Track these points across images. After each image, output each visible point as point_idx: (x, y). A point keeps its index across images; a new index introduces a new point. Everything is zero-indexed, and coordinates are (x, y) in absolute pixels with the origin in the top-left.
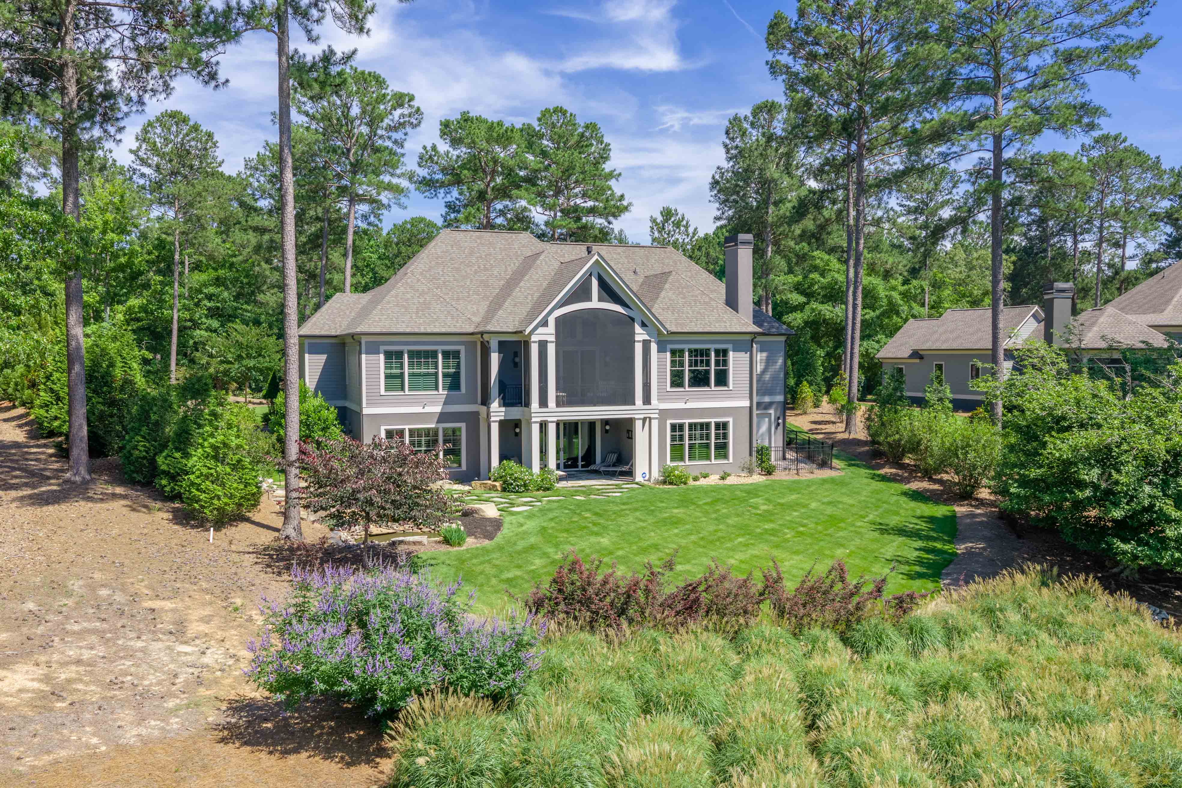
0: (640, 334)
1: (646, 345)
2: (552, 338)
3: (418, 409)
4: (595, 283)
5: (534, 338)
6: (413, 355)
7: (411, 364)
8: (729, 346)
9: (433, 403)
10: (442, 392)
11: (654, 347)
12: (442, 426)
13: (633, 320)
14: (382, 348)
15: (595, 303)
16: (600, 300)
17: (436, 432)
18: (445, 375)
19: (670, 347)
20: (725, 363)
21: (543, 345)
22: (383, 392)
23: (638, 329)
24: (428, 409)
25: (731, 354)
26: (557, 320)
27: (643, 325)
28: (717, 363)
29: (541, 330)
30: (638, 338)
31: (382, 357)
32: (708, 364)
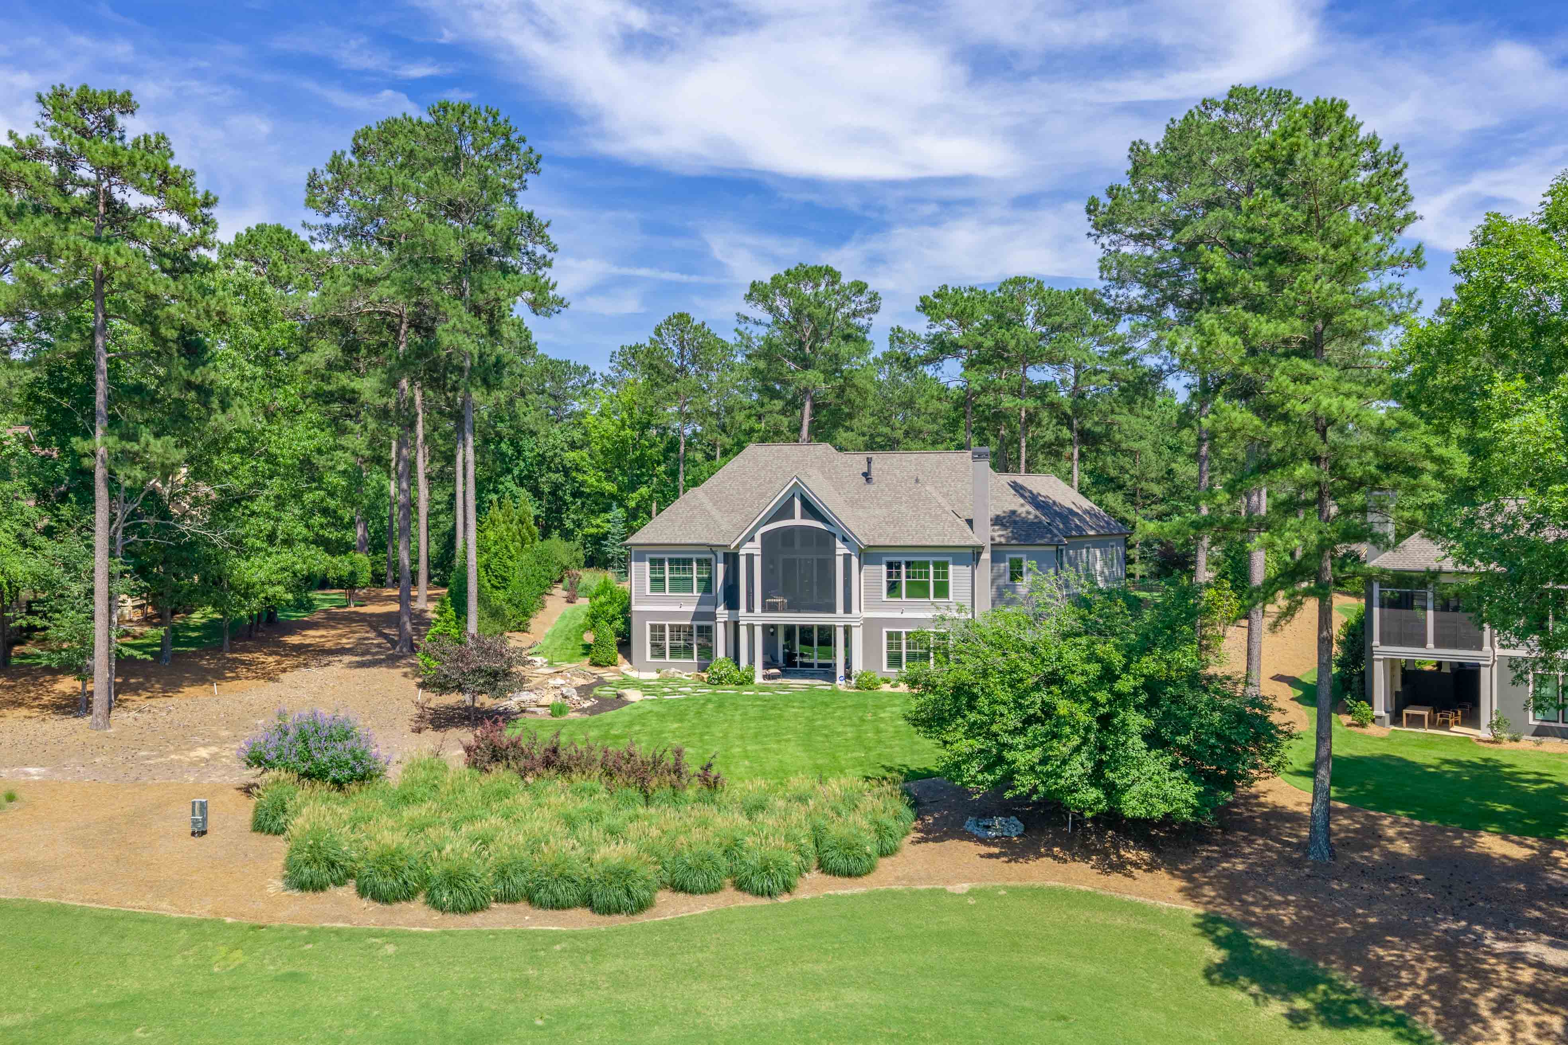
0: (841, 549)
1: (847, 558)
2: (759, 552)
3: (676, 608)
4: (797, 503)
5: (742, 552)
6: (671, 561)
7: (671, 569)
8: (950, 559)
9: (689, 604)
10: (696, 593)
11: (855, 561)
12: (695, 623)
13: (834, 535)
14: (648, 556)
15: (798, 521)
16: (803, 517)
17: (691, 627)
18: (699, 580)
19: (885, 559)
20: (945, 575)
21: (750, 558)
22: (648, 592)
23: (839, 544)
24: (684, 609)
25: (951, 567)
26: (763, 535)
27: (844, 540)
28: (936, 575)
29: (748, 545)
30: (838, 552)
31: (647, 564)
32: (927, 575)
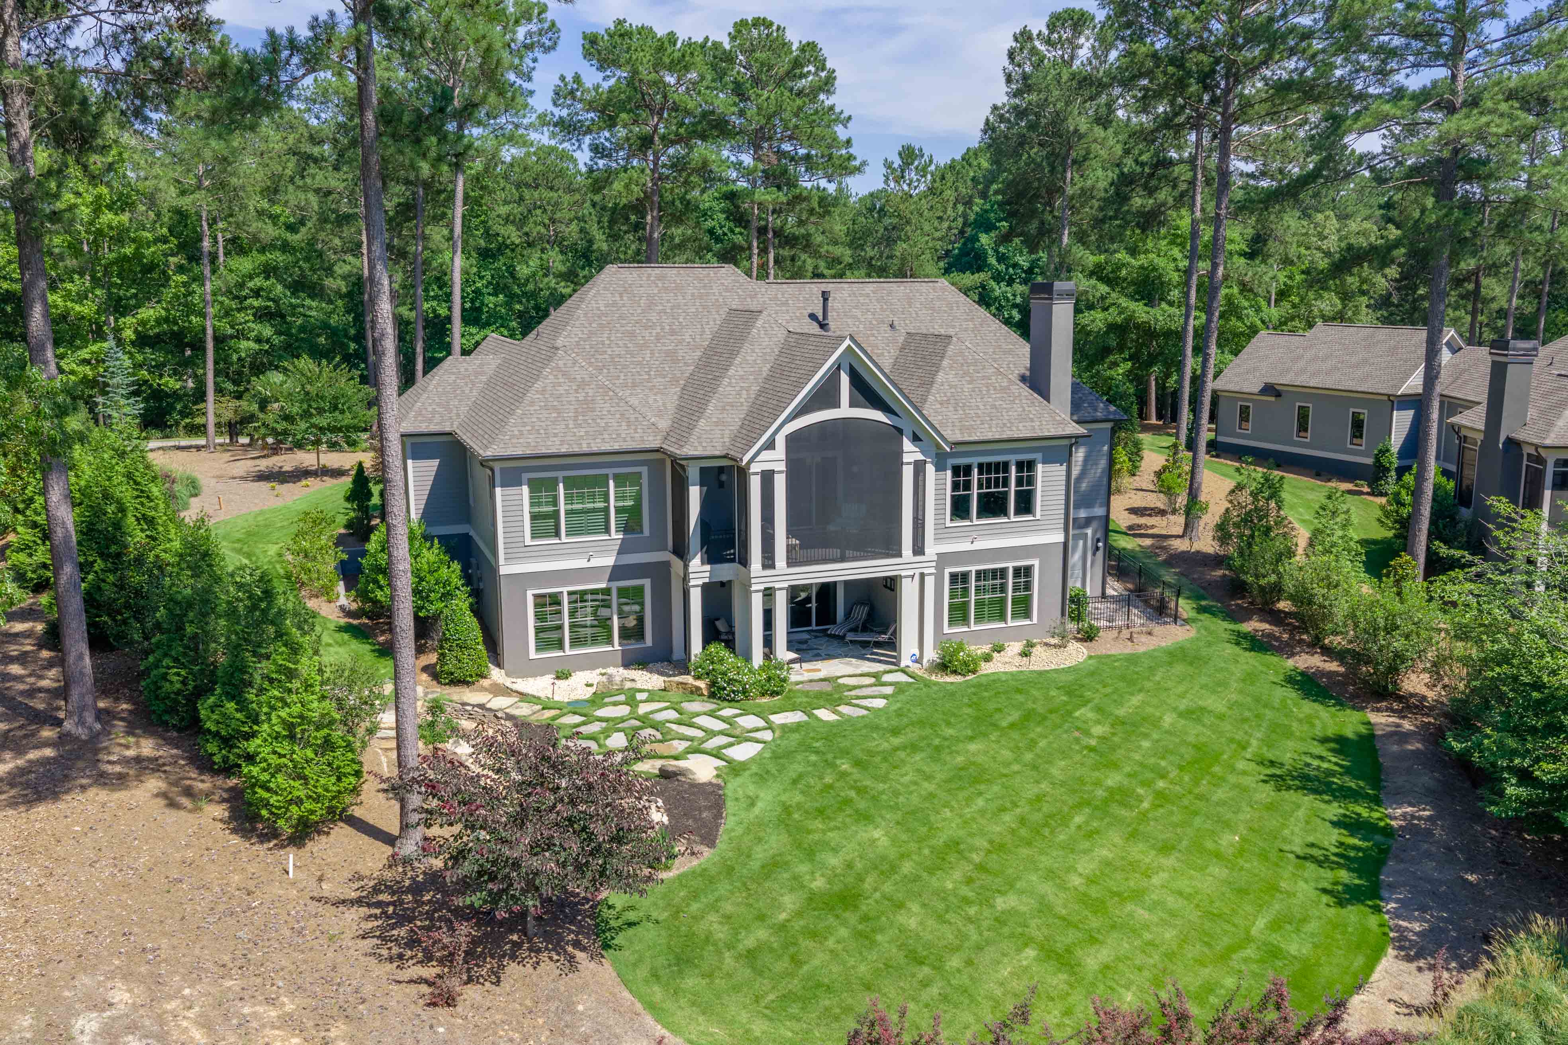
0: (911, 452)
1: (919, 468)
2: (782, 467)
3: (582, 563)
4: (845, 380)
5: (755, 468)
6: (570, 483)
7: (569, 498)
8: (1038, 456)
9: (603, 553)
10: (617, 536)
11: (930, 469)
12: (615, 585)
13: (900, 431)
14: (525, 476)
15: (845, 411)
16: (852, 404)
17: (607, 591)
18: (618, 510)
19: (951, 462)
20: (1031, 481)
21: (768, 477)
22: (528, 541)
23: (907, 445)
24: (596, 562)
25: (1040, 467)
26: (791, 439)
27: (916, 439)
28: (1019, 482)
29: (766, 455)
30: (906, 458)
31: (525, 489)
32: (1006, 483)
